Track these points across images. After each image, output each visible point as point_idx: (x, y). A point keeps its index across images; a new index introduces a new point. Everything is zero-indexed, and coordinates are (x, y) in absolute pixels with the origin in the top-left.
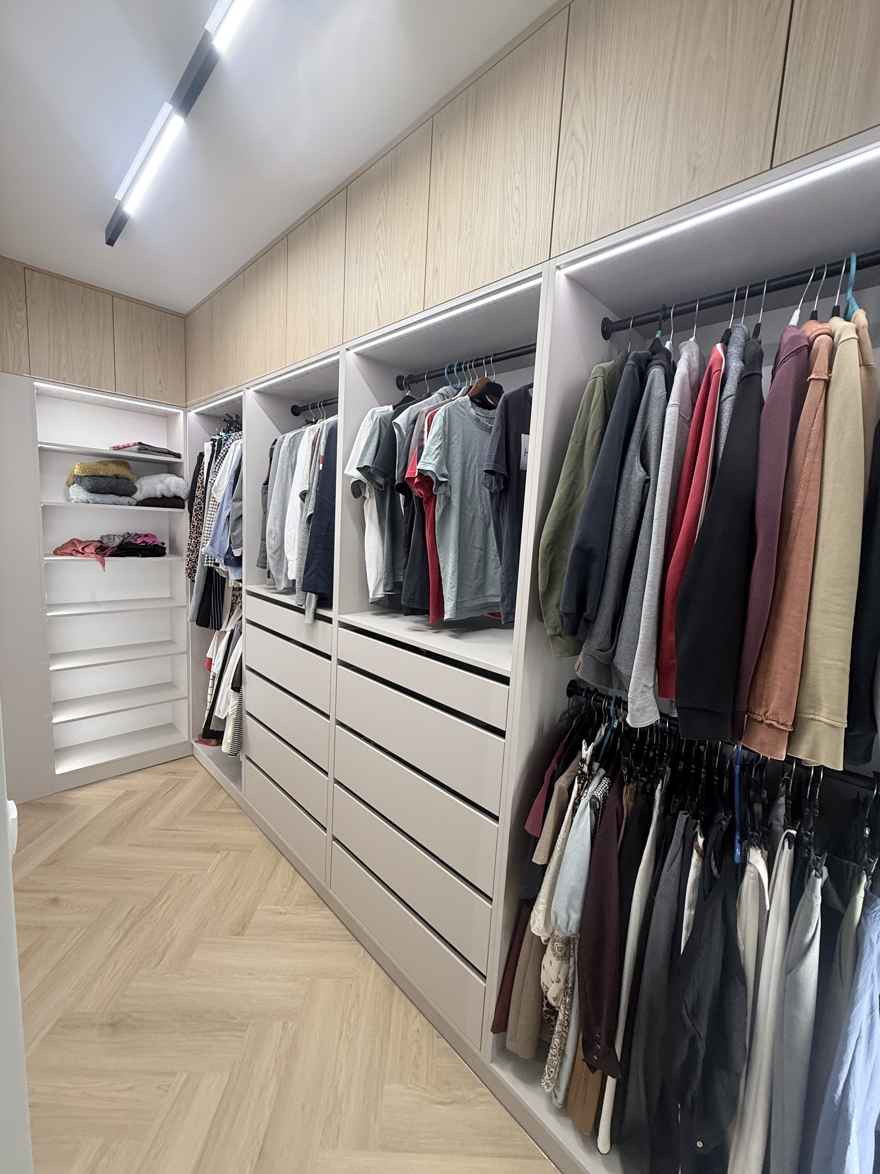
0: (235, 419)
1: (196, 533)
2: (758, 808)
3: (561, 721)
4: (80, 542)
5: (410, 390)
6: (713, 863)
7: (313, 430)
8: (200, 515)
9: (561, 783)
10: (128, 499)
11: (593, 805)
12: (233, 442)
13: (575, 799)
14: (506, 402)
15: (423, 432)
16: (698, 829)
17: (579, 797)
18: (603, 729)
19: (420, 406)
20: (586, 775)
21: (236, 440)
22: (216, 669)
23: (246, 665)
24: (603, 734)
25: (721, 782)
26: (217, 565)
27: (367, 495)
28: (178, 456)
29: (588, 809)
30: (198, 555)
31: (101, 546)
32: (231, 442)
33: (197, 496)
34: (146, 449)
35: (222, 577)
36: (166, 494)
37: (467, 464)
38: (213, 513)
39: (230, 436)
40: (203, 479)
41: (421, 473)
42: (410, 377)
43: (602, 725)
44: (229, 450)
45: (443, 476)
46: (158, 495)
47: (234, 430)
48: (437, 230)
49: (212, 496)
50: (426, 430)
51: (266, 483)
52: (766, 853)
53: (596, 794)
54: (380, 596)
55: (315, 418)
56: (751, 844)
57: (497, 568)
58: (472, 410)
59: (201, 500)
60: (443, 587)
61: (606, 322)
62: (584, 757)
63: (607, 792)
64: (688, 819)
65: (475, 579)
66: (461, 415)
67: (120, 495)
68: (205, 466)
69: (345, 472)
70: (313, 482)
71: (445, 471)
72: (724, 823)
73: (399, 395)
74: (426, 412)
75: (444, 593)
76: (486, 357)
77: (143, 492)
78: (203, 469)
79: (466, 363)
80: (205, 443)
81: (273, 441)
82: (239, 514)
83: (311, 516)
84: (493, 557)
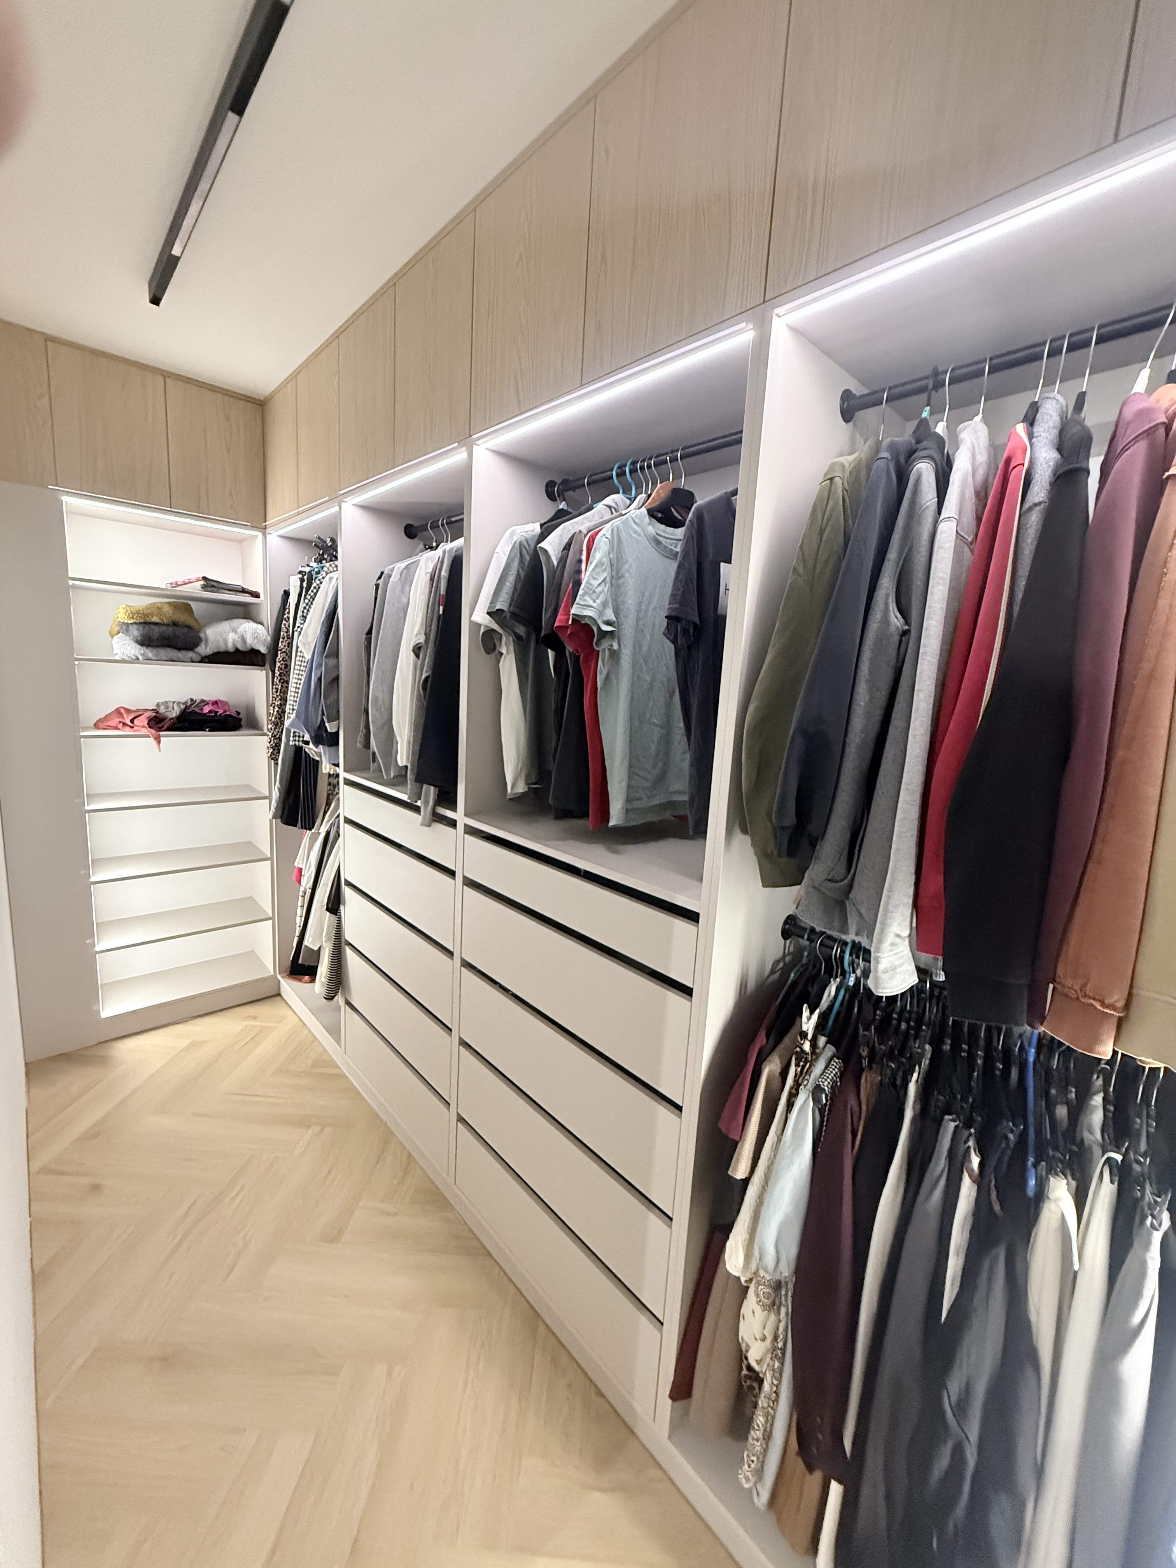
0: (330, 544)
1: (280, 700)
2: (1062, 1112)
3: (773, 972)
4: (128, 711)
5: (565, 500)
6: (994, 1194)
7: (432, 558)
8: (285, 675)
9: (771, 1065)
10: (190, 654)
11: (816, 1099)
12: (327, 575)
13: (791, 1088)
14: (699, 516)
15: (580, 561)
16: (971, 1143)
17: (797, 1085)
18: (832, 989)
19: (577, 523)
20: (808, 1054)
21: (331, 572)
22: (307, 881)
23: (345, 880)
24: (833, 993)
25: (1006, 1071)
26: (307, 743)
27: (504, 650)
28: (256, 595)
29: (810, 1105)
30: (282, 729)
31: (155, 717)
32: (324, 575)
33: (281, 650)
34: (213, 586)
35: (313, 759)
36: (241, 647)
37: (643, 607)
38: (301, 673)
39: (323, 568)
40: (289, 626)
41: (577, 620)
42: (565, 482)
43: (832, 980)
44: (322, 586)
45: (608, 623)
46: (230, 648)
47: (329, 558)
48: (601, 269)
49: (299, 650)
50: (584, 557)
51: (370, 632)
52: (1074, 1183)
53: (821, 1083)
54: (521, 791)
55: (436, 541)
56: (1051, 1170)
57: (684, 753)
58: (650, 527)
59: (287, 654)
60: (608, 780)
61: (847, 395)
62: (805, 1028)
63: (838, 1080)
64: (956, 1127)
65: (654, 767)
66: (635, 535)
67: (179, 649)
68: (290, 608)
69: (473, 619)
70: (430, 631)
71: (612, 617)
72: (1011, 1136)
73: (549, 509)
74: (585, 532)
75: (609, 789)
76: (672, 452)
77: (210, 644)
78: (288, 613)
79: (643, 461)
80: (291, 578)
81: (379, 574)
82: (334, 675)
83: (427, 679)
84: (679, 737)
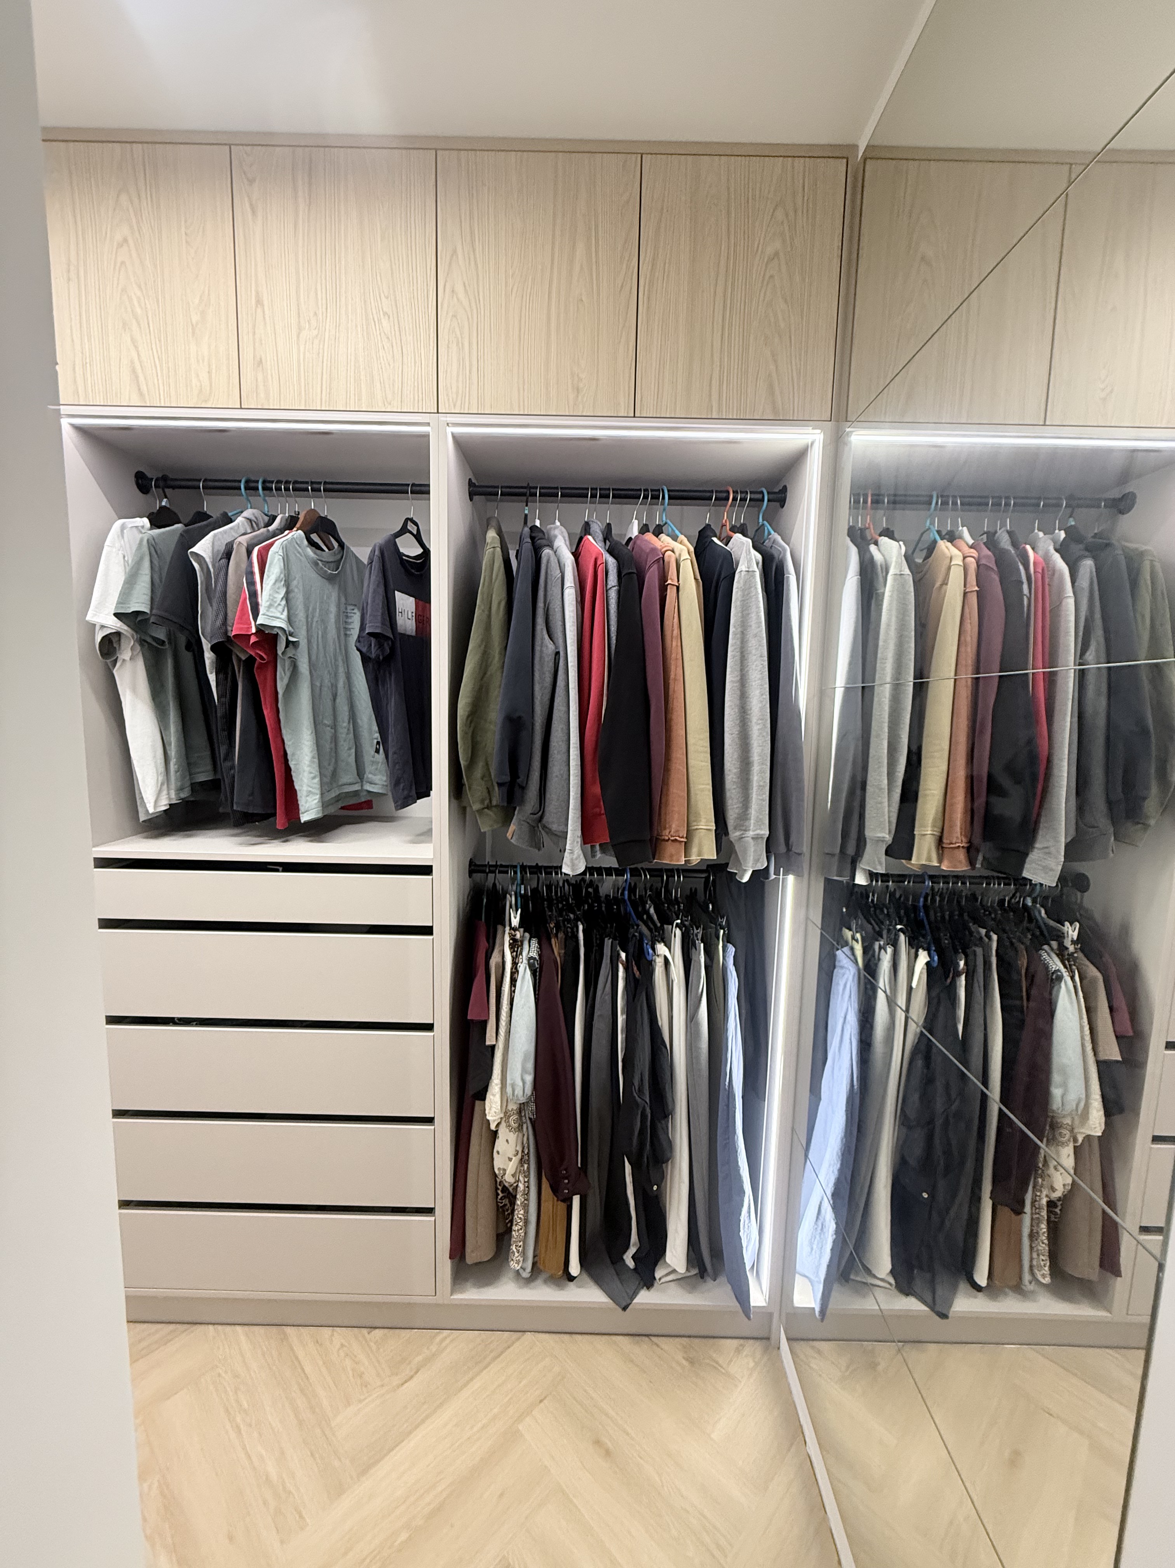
6: (634, 968)
9: (495, 960)
11: (531, 966)
13: (512, 969)
14: (382, 553)
15: (251, 573)
16: (620, 947)
19: (225, 533)
20: (519, 941)
29: (528, 972)
37: (310, 618)
41: (262, 629)
48: (257, 306)
50: (256, 570)
52: (664, 940)
53: (531, 957)
54: (168, 806)
56: (654, 943)
58: (307, 550)
60: (294, 779)
61: (470, 484)
63: (540, 950)
72: (636, 934)
74: (246, 545)
75: (296, 787)
76: (311, 482)
79: (278, 482)
